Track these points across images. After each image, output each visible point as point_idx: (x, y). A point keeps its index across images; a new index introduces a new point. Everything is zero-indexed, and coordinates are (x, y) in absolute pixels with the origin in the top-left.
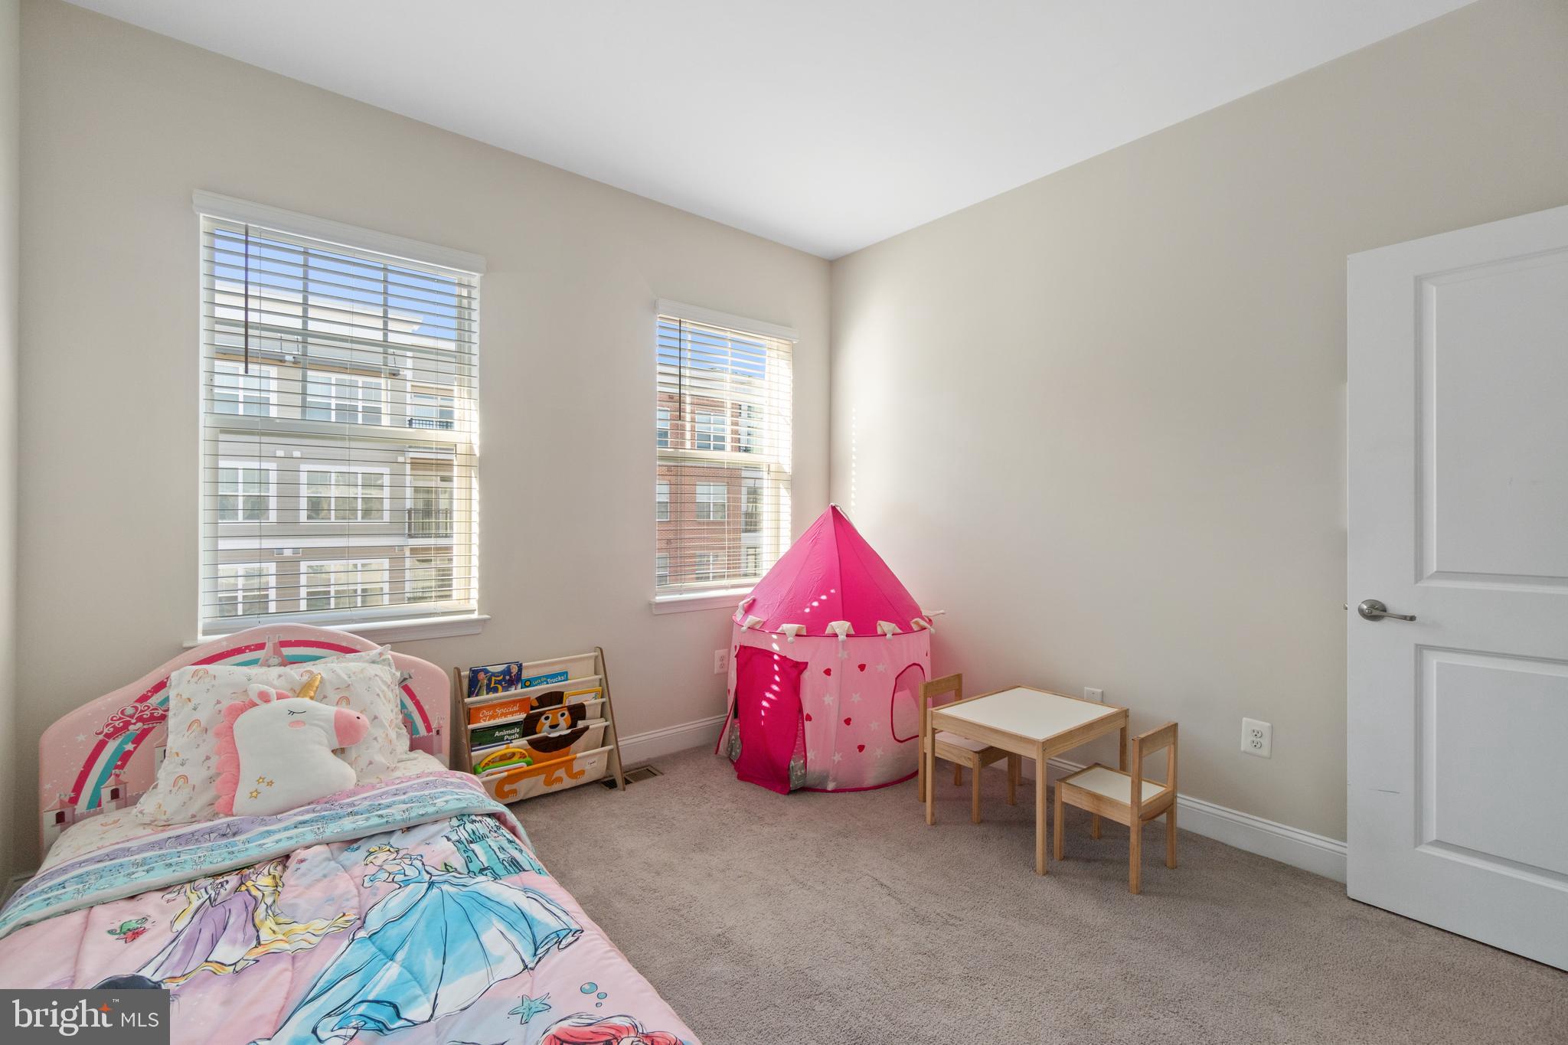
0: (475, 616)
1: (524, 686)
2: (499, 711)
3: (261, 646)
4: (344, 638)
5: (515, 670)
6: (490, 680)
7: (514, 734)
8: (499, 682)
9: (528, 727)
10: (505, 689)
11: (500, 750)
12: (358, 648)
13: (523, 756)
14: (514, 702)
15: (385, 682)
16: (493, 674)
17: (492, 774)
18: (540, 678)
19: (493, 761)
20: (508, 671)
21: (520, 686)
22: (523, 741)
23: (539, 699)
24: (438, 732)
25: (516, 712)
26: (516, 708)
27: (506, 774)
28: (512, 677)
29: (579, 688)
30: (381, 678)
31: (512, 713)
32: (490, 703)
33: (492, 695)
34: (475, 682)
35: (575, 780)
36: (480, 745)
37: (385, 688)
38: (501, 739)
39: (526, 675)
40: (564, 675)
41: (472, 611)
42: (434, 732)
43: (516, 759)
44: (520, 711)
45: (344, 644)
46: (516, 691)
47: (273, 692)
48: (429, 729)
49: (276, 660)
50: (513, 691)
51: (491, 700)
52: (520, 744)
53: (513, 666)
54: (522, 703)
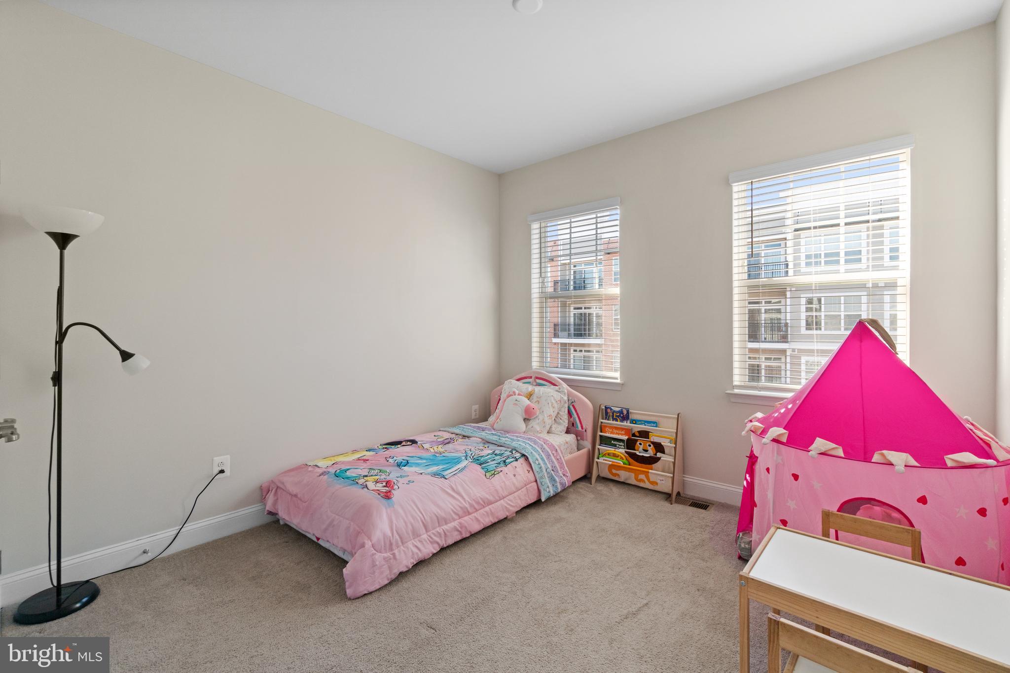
0: (618, 381)
1: (632, 422)
2: (615, 431)
3: (531, 377)
4: (554, 379)
5: (625, 412)
6: (613, 414)
7: (621, 445)
8: (618, 416)
9: (630, 444)
10: (622, 421)
11: (611, 450)
12: (557, 384)
13: (622, 458)
14: (622, 429)
15: (555, 400)
16: (614, 411)
17: (606, 460)
18: (641, 421)
19: (609, 454)
20: (621, 412)
21: (629, 422)
22: (623, 451)
23: (639, 432)
24: (586, 431)
25: (624, 434)
26: (623, 432)
27: (611, 463)
28: (624, 416)
29: (663, 434)
30: (554, 398)
31: (622, 434)
32: (612, 425)
33: (614, 422)
34: (607, 413)
35: (652, 486)
36: (605, 444)
37: (554, 402)
38: (615, 445)
39: (631, 417)
40: (656, 424)
41: (616, 378)
42: (584, 430)
43: (619, 458)
44: (625, 434)
45: (553, 382)
46: (626, 424)
47: (517, 392)
48: (582, 428)
49: (535, 384)
50: (625, 423)
51: (613, 424)
52: (621, 451)
53: (624, 410)
54: (627, 431)
